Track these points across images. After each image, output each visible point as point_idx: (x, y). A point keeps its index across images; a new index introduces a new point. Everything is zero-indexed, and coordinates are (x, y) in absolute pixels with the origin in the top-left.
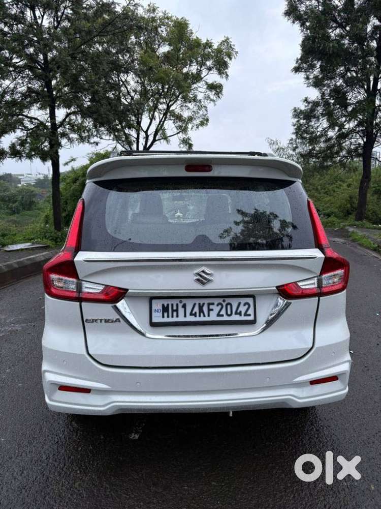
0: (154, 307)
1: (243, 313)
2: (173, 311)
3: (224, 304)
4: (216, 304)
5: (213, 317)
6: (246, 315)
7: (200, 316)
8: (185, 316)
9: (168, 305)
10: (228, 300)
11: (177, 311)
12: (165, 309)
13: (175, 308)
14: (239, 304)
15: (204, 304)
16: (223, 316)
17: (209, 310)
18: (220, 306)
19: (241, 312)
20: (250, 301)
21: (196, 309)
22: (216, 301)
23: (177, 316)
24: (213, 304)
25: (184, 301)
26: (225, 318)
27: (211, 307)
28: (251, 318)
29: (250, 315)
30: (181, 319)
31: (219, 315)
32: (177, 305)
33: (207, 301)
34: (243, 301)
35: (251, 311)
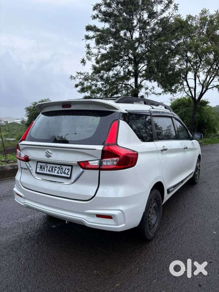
0: (38, 166)
1: (66, 173)
2: (43, 168)
3: (60, 168)
4: (58, 167)
5: (56, 174)
6: (67, 174)
7: (51, 172)
8: (47, 171)
9: (42, 165)
10: (62, 166)
11: (44, 168)
12: (41, 167)
13: (44, 167)
14: (66, 169)
15: (53, 167)
16: (59, 173)
17: (55, 170)
18: (59, 169)
19: (65, 172)
20: (70, 168)
21: (51, 169)
22: (58, 166)
23: (44, 171)
24: (56, 167)
25: (48, 165)
26: (60, 175)
27: (56, 169)
28: (69, 176)
29: (68, 175)
30: (45, 172)
31: (58, 173)
32: (45, 166)
33: (55, 166)
34: (68, 167)
35: (69, 173)
